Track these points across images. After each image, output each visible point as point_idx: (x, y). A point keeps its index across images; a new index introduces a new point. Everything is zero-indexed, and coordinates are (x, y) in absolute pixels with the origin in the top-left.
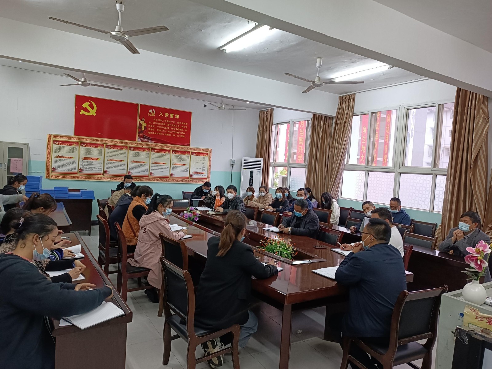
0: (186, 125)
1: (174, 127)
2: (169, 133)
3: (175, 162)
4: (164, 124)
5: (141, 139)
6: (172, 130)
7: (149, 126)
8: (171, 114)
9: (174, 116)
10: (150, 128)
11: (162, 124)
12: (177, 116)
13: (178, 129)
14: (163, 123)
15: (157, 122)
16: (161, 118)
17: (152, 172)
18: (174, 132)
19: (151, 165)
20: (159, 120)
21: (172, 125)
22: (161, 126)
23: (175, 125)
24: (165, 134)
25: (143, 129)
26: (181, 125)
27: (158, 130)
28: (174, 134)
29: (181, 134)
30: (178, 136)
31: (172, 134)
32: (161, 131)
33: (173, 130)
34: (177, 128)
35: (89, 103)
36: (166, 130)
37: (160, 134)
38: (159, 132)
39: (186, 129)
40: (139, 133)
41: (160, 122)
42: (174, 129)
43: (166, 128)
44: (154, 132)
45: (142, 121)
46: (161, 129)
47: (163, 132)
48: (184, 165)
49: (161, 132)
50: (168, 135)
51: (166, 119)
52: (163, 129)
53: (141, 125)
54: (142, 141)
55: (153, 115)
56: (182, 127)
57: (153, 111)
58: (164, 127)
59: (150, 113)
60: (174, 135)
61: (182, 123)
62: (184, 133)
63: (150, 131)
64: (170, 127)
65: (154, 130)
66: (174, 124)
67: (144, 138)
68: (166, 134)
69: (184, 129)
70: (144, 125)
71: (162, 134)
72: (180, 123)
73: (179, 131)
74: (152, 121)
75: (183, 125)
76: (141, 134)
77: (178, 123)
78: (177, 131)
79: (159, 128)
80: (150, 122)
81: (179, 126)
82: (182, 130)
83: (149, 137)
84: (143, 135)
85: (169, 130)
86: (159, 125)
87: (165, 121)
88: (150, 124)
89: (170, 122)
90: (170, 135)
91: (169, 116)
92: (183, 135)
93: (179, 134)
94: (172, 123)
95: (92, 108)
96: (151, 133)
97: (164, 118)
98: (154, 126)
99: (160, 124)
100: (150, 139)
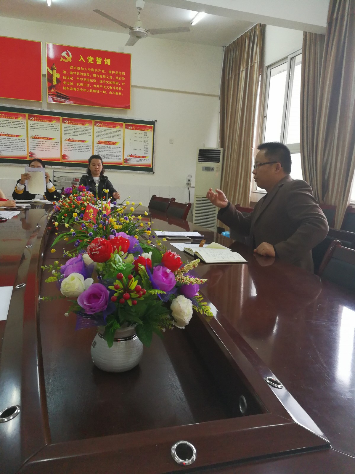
0: (122, 76)
1: (103, 79)
2: (97, 89)
4: (88, 75)
5: (53, 99)
6: (101, 84)
7: (64, 77)
8: (97, 58)
9: (103, 62)
10: (67, 80)
11: (85, 74)
12: (108, 62)
13: (110, 82)
14: (87, 72)
15: (77, 71)
16: (81, 64)
18: (104, 86)
20: (79, 68)
21: (101, 76)
22: (83, 77)
23: (104, 76)
24: (89, 90)
25: (55, 83)
26: (114, 76)
27: (78, 84)
28: (105, 90)
29: (116, 91)
30: (111, 93)
31: (101, 89)
32: (84, 85)
33: (103, 84)
34: (109, 80)
36: (92, 84)
37: (81, 90)
38: (80, 87)
39: (123, 81)
40: (50, 88)
41: (80, 71)
42: (104, 82)
43: (91, 80)
44: (73, 87)
45: (52, 69)
46: (83, 82)
47: (86, 88)
49: (83, 87)
50: (95, 91)
51: (90, 66)
52: (87, 83)
53: (50, 77)
54: (54, 101)
55: (69, 59)
56: (117, 78)
57: (68, 54)
58: (88, 80)
59: (64, 57)
60: (104, 92)
61: (117, 73)
62: (120, 89)
63: (67, 86)
64: (98, 79)
65: (72, 84)
66: (103, 74)
67: (58, 96)
68: (91, 91)
69: (120, 81)
70: (56, 75)
71: (85, 90)
72: (113, 72)
73: (113, 85)
74: (69, 70)
75: (119, 76)
76: (52, 91)
77: (110, 72)
78: (109, 85)
79: (80, 81)
80: (64, 72)
81: (111, 77)
82: (117, 83)
83: (64, 95)
84: (56, 92)
85: (96, 84)
86: (80, 77)
87: (89, 69)
88: (65, 75)
89: (96, 70)
90: (98, 91)
91: (95, 61)
92: (119, 91)
93: (113, 90)
94: (100, 73)
96: (68, 88)
97: (87, 65)
98: (71, 78)
99: (81, 74)
100: (67, 98)
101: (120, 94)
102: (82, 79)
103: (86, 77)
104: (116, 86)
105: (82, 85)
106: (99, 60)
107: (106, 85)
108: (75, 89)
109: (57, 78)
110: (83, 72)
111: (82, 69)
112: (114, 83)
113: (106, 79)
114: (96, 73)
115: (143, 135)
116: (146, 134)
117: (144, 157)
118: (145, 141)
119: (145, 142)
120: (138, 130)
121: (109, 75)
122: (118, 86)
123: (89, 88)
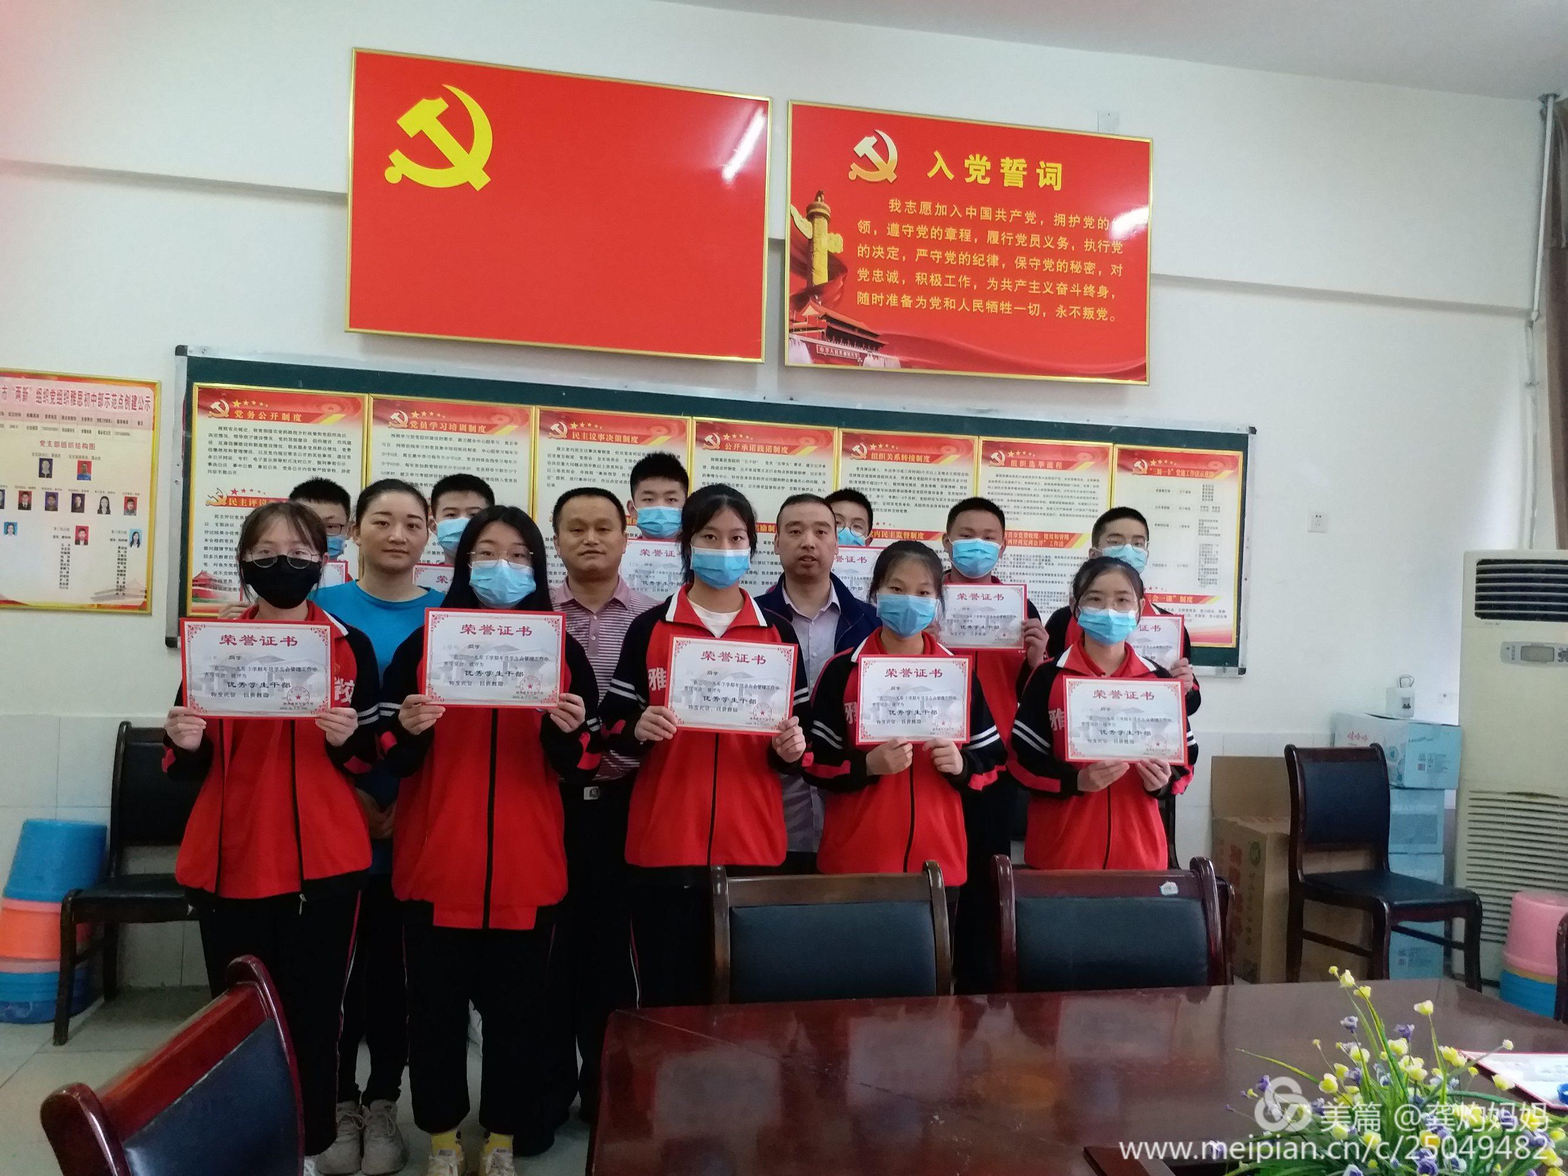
2: (1000, 296)
4: (966, 235)
5: (812, 347)
7: (862, 250)
8: (1006, 162)
9: (1031, 178)
11: (951, 234)
12: (1051, 175)
14: (958, 223)
15: (917, 219)
16: (938, 189)
18: (1035, 285)
20: (926, 207)
21: (1021, 238)
22: (944, 245)
23: (1035, 239)
24: (970, 305)
25: (821, 275)
28: (1034, 298)
29: (1083, 301)
30: (1061, 312)
31: (1021, 297)
32: (945, 280)
37: (935, 302)
38: (928, 291)
41: (931, 221)
42: (1036, 262)
43: (977, 260)
46: (943, 268)
49: (942, 292)
58: (963, 257)
62: (1103, 291)
66: (1029, 230)
67: (833, 334)
68: (977, 304)
71: (949, 303)
72: (1074, 220)
76: (810, 311)
77: (1060, 219)
83: (861, 331)
84: (826, 316)
86: (931, 244)
87: (971, 211)
89: (1001, 214)
90: (1006, 307)
91: (995, 173)
106: (1013, 171)
107: (1042, 275)
108: (907, 301)
109: (831, 256)
114: (1000, 226)
115: (1195, 500)
116: (1208, 493)
117: (1197, 599)
118: (1206, 524)
119: (1203, 530)
120: (1174, 474)
121: (1058, 231)
123: (969, 295)
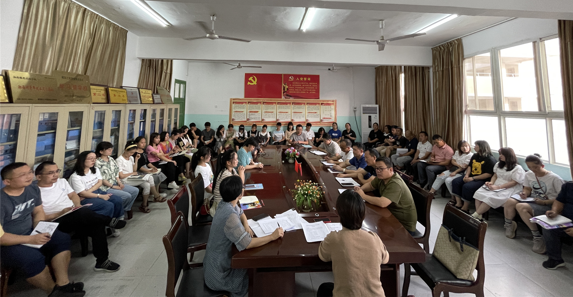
0: (316, 85)
1: (307, 87)
3: (309, 111)
6: (306, 89)
10: (291, 89)
13: (310, 88)
17: (293, 119)
19: (292, 114)
26: (312, 85)
27: (296, 90)
33: (307, 89)
34: (310, 87)
35: (252, 77)
36: (302, 89)
39: (316, 87)
40: (284, 93)
44: (294, 91)
45: (285, 84)
47: (300, 91)
48: (316, 113)
50: (303, 92)
51: (301, 81)
52: (300, 89)
53: (284, 88)
54: (285, 98)
55: (292, 80)
56: (313, 86)
57: (292, 78)
60: (308, 92)
61: (313, 83)
63: (291, 91)
64: (305, 87)
65: (293, 90)
69: (315, 87)
70: (287, 87)
73: (311, 89)
74: (292, 84)
75: (314, 85)
78: (310, 89)
79: (297, 89)
80: (290, 85)
81: (310, 86)
82: (313, 88)
85: (304, 89)
88: (291, 86)
92: (314, 91)
93: (311, 91)
94: (306, 84)
95: (254, 80)
96: (292, 92)
97: (300, 81)
98: (293, 87)
99: (297, 85)
100: (291, 96)
101: (315, 93)
102: (297, 88)
103: (300, 87)
104: (313, 89)
105: (297, 90)
110: (298, 84)
111: (298, 83)
112: (312, 88)
113: (308, 87)
122: (314, 89)
